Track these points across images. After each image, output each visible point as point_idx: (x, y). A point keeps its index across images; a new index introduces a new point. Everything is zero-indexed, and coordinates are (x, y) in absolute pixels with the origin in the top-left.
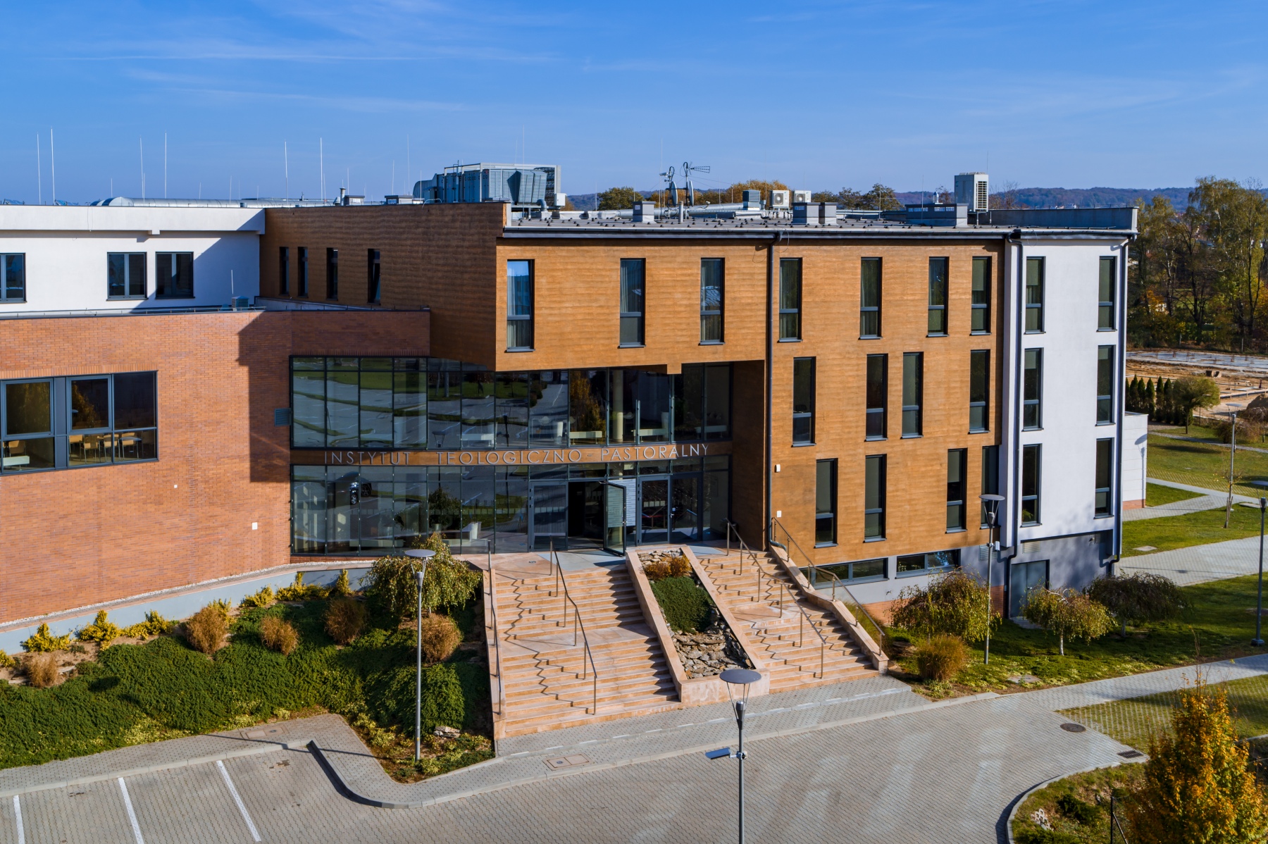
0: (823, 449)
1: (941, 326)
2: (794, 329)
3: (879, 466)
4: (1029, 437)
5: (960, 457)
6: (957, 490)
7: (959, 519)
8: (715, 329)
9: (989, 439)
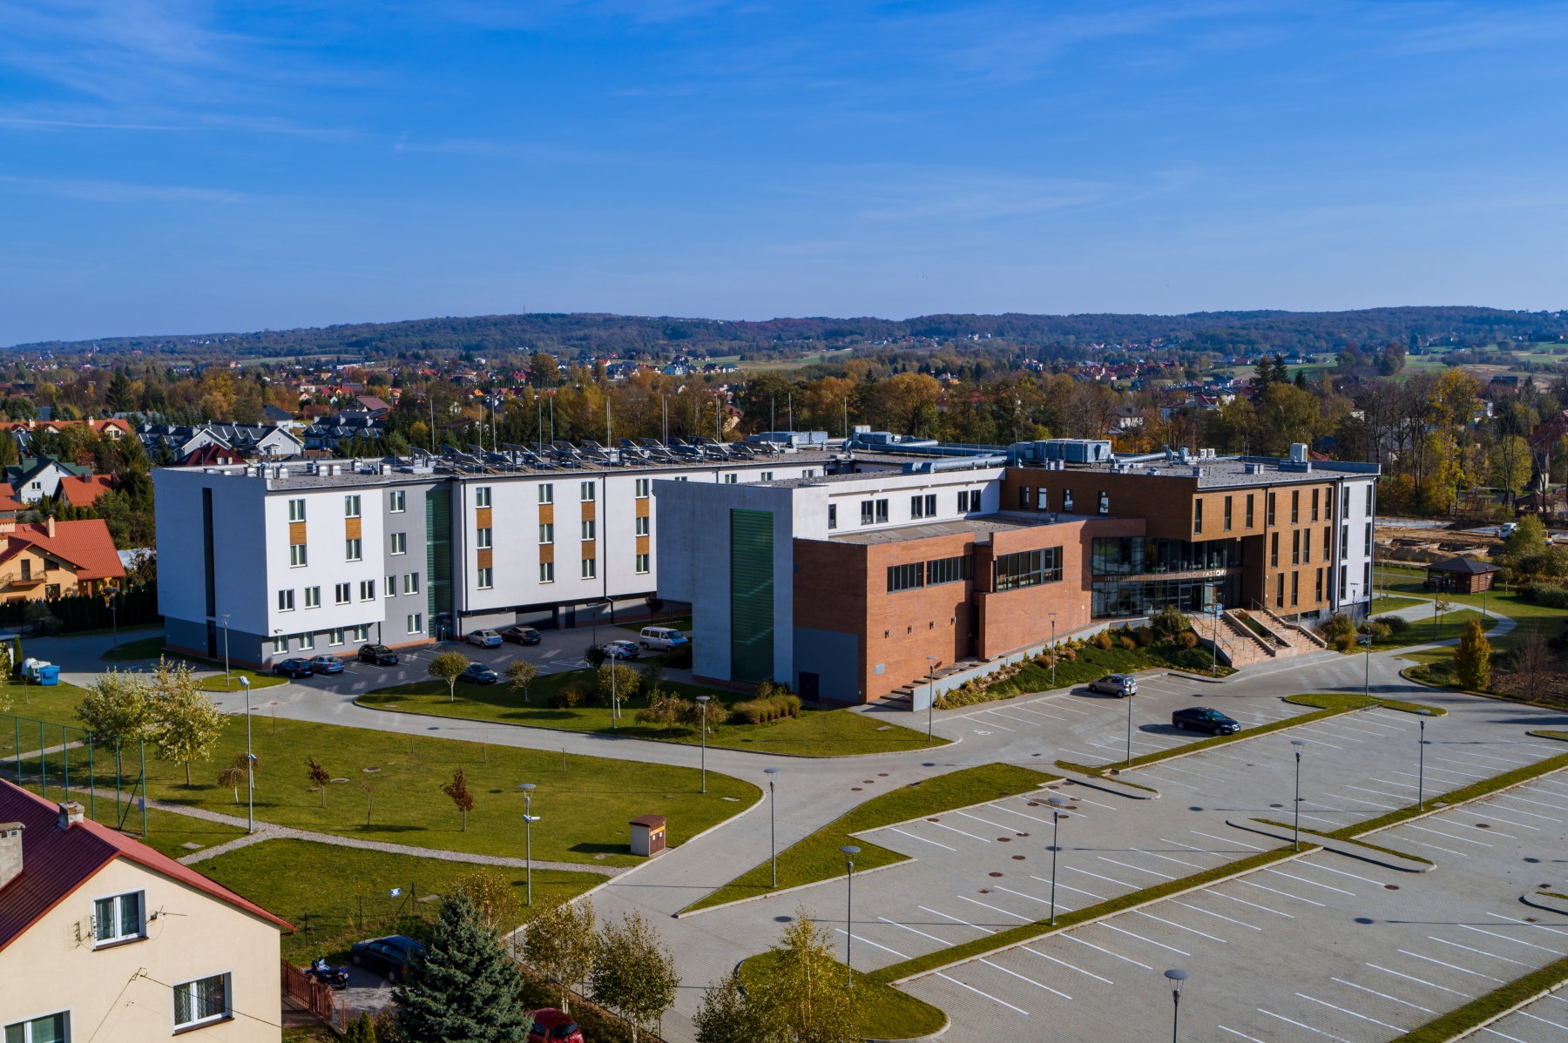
0: (1279, 570)
1: (1315, 518)
2: (1272, 521)
3: (1296, 574)
4: (1343, 563)
5: (1320, 571)
6: (1319, 585)
7: (1319, 598)
8: (1250, 523)
9: (1329, 564)
